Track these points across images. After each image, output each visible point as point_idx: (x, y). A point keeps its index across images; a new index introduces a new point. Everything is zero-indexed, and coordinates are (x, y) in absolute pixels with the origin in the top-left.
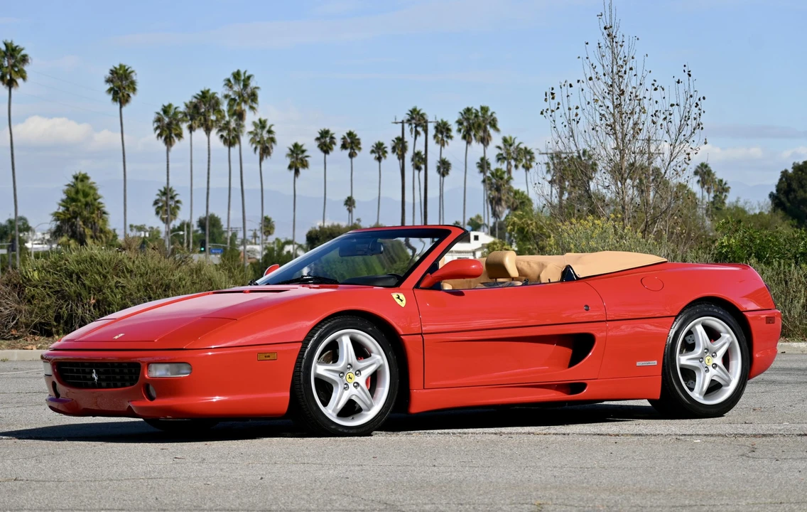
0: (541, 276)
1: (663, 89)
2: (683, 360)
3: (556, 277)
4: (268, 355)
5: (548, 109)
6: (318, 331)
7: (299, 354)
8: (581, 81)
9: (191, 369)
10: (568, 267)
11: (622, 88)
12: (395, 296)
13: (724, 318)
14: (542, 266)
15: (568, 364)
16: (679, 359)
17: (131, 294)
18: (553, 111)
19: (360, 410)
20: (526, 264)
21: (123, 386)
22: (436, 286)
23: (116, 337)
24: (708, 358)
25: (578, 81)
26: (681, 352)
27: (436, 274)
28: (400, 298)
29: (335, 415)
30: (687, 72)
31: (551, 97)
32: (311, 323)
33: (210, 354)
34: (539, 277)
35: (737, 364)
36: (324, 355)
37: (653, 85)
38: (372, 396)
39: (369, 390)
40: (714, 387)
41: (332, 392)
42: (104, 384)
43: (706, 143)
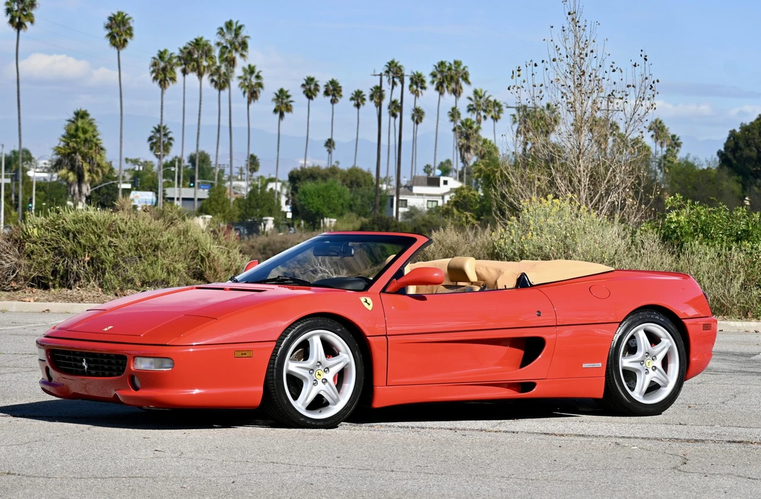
0: (498, 281)
1: (621, 72)
2: (626, 362)
3: (512, 283)
4: (244, 352)
5: (514, 86)
6: (291, 331)
7: (273, 352)
8: (545, 62)
9: (173, 364)
10: (523, 275)
11: (583, 69)
12: (363, 299)
13: (665, 325)
14: (500, 272)
15: (520, 363)
16: (622, 362)
17: (123, 254)
18: (518, 88)
19: (327, 404)
20: (485, 270)
21: (111, 375)
22: (402, 291)
23: (106, 329)
24: (649, 361)
25: (543, 61)
26: (624, 355)
27: (402, 280)
28: (367, 302)
29: (304, 408)
30: (643, 57)
31: (518, 74)
32: (286, 323)
33: (191, 350)
34: (496, 282)
35: (674, 367)
36: (296, 353)
37: (612, 66)
38: (339, 392)
39: (336, 386)
40: (653, 387)
41: (302, 386)
42: (93, 372)
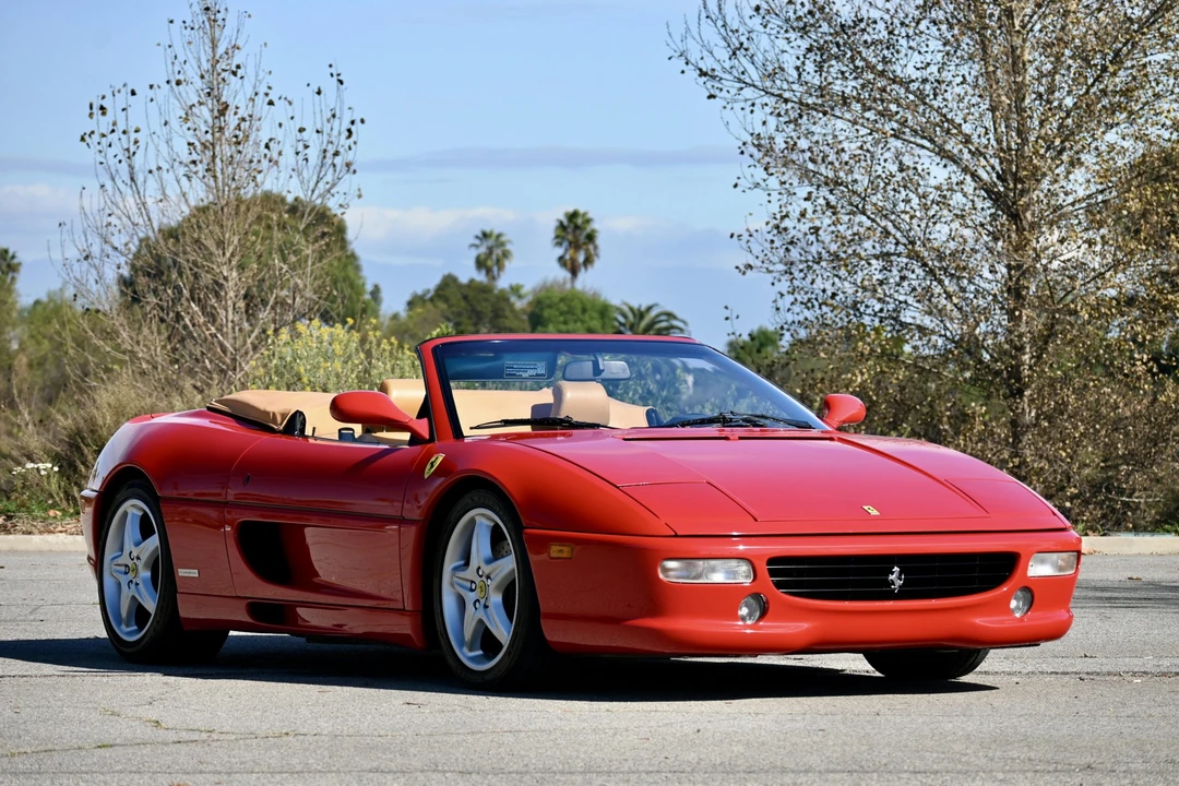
5: (93, 132)
8: (155, 86)
11: (223, 99)
18: (104, 136)
25: (151, 87)
30: (335, 77)
31: (100, 110)
43: (360, 196)
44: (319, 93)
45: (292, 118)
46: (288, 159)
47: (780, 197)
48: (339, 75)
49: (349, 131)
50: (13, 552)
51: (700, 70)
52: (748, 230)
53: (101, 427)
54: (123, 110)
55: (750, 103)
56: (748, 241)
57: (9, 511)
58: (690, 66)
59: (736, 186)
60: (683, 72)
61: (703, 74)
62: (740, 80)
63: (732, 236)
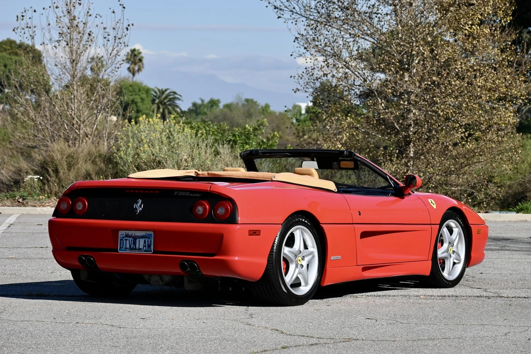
5: (18, 27)
18: (23, 29)
31: (22, 18)
44: (114, 12)
45: (102, 23)
46: (100, 40)
47: (311, 61)
48: (123, 5)
49: (127, 28)
50: (29, 215)
51: (275, 6)
52: (298, 74)
53: (56, 160)
54: (30, 18)
55: (295, 20)
56: (298, 79)
57: (24, 196)
58: (270, 5)
59: (291, 55)
60: (267, 7)
61: (276, 8)
62: (291, 11)
63: (291, 77)
